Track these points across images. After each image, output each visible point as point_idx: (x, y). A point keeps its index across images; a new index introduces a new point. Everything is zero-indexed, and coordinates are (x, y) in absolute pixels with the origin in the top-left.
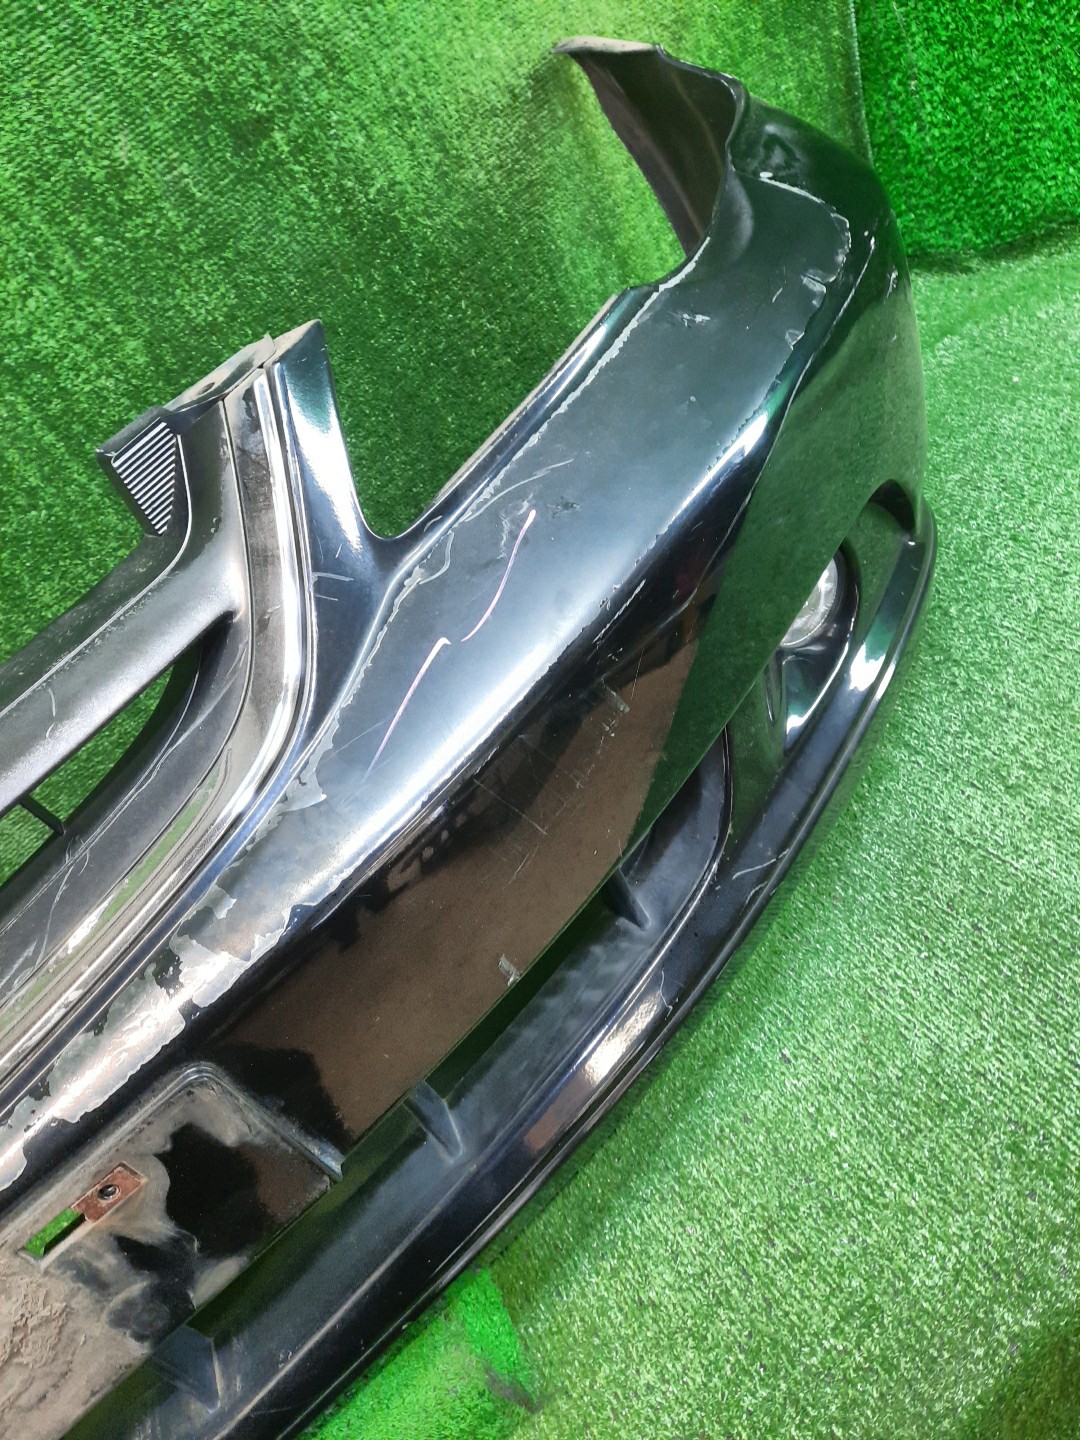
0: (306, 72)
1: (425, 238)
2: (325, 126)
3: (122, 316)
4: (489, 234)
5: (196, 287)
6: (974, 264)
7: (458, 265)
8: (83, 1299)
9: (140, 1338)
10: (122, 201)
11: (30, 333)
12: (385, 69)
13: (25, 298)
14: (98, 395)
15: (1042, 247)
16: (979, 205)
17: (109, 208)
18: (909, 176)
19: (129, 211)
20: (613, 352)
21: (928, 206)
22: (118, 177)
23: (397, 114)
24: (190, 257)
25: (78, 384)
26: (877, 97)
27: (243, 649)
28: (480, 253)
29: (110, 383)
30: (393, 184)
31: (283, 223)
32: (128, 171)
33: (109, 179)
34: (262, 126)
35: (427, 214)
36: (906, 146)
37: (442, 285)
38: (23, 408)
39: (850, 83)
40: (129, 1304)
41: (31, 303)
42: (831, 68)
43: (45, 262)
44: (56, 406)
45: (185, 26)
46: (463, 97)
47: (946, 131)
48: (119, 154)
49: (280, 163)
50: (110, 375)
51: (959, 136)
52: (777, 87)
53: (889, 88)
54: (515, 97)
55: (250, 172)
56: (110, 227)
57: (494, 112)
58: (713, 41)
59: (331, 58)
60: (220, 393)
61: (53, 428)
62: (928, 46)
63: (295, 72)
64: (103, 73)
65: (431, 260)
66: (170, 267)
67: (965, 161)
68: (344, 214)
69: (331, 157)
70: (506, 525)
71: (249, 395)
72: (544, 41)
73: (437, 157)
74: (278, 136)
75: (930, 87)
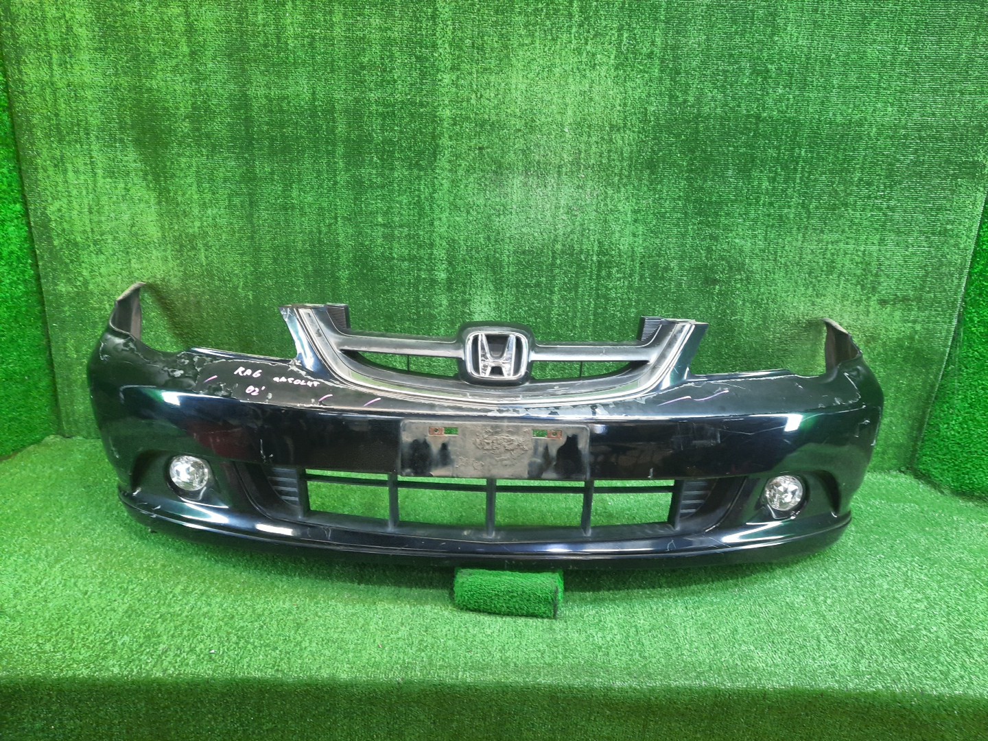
0: (738, 277)
1: (740, 341)
2: (733, 293)
3: (638, 301)
4: (762, 354)
5: (663, 308)
6: (946, 492)
7: (745, 356)
8: (531, 452)
9: (529, 473)
10: (663, 275)
11: (611, 289)
12: (762, 290)
13: (618, 280)
14: (614, 316)
15: (976, 501)
16: (958, 470)
17: (658, 274)
18: (935, 443)
19: (663, 278)
20: (772, 378)
21: (938, 458)
22: (666, 269)
23: (756, 303)
24: (668, 299)
25: (611, 310)
26: (937, 407)
27: (647, 370)
28: (754, 357)
29: (619, 315)
30: (741, 320)
31: (701, 309)
32: (670, 270)
33: (664, 268)
34: (715, 282)
35: (745, 335)
36: (939, 431)
37: (735, 358)
38: (592, 305)
39: (929, 397)
40: (535, 462)
41: (618, 283)
42: (924, 387)
43: (631, 275)
44: (600, 311)
45: (714, 247)
46: (781, 312)
47: (957, 434)
48: (672, 265)
49: (712, 294)
50: (621, 313)
51: (961, 439)
52: (898, 380)
53: (942, 406)
54: (799, 323)
55: (702, 291)
56: (653, 278)
57: (788, 322)
58: (882, 350)
59: (748, 278)
60: (678, 323)
61: (594, 315)
62: (962, 401)
63: (735, 275)
64: (683, 245)
65: (737, 348)
66: (660, 298)
67: (960, 450)
68: (720, 318)
69: (728, 302)
70: (720, 389)
71: (684, 326)
72: (819, 314)
73: (760, 323)
74: (717, 287)
75: (957, 416)
